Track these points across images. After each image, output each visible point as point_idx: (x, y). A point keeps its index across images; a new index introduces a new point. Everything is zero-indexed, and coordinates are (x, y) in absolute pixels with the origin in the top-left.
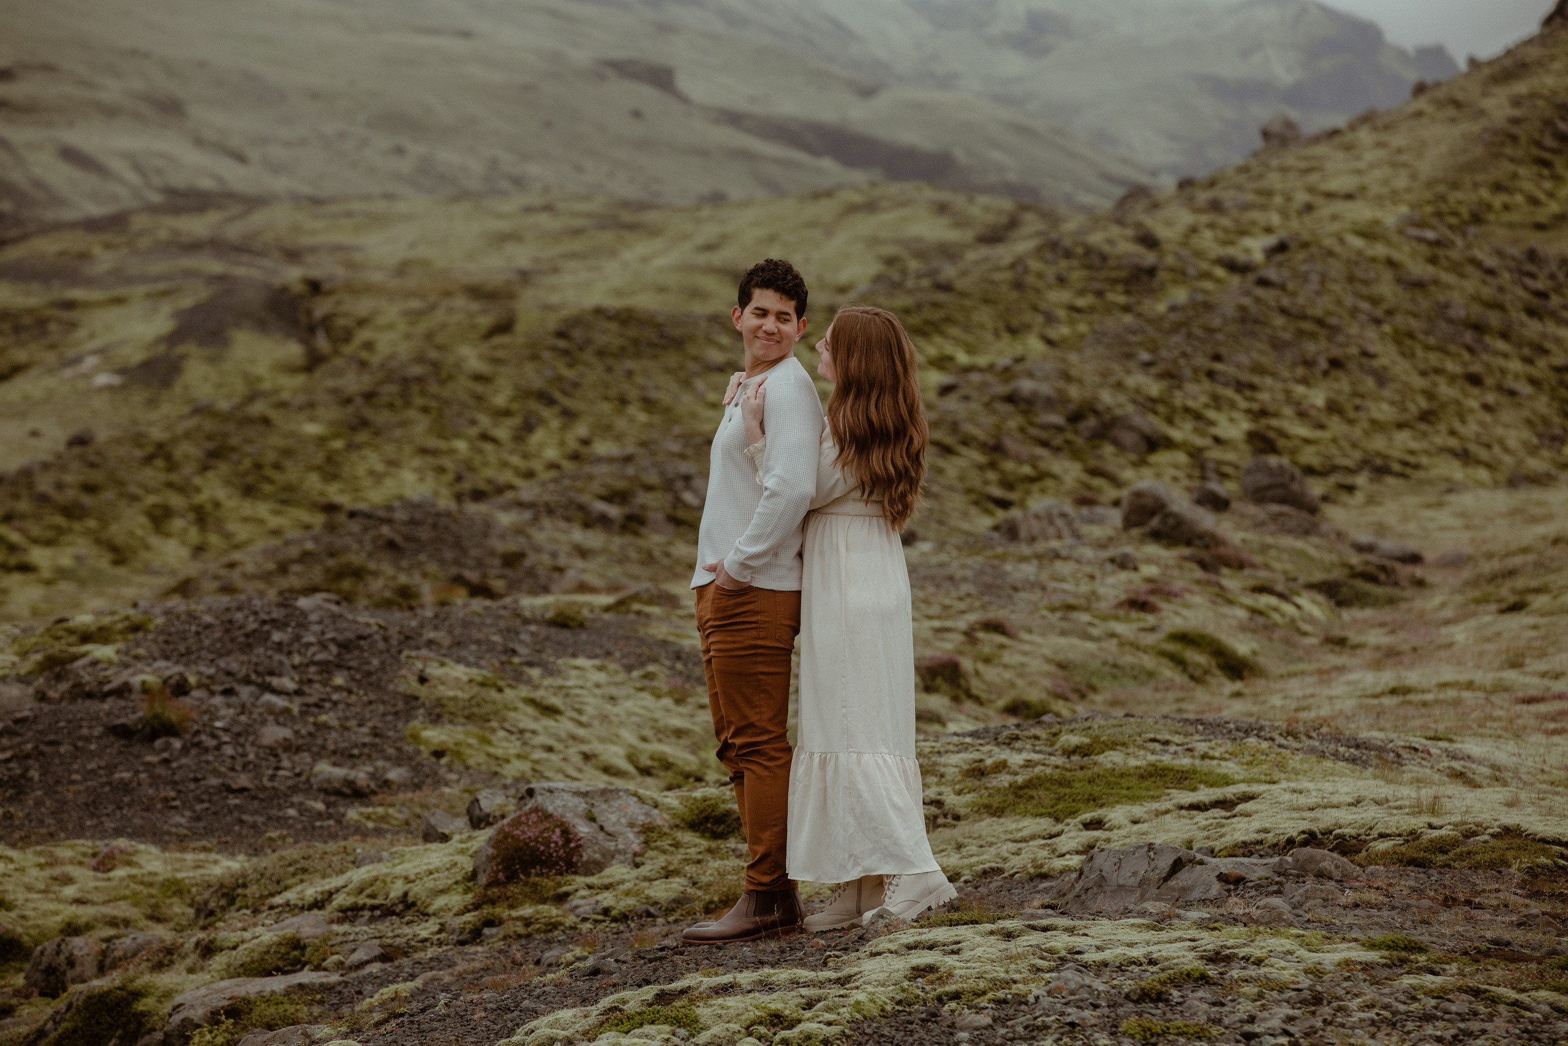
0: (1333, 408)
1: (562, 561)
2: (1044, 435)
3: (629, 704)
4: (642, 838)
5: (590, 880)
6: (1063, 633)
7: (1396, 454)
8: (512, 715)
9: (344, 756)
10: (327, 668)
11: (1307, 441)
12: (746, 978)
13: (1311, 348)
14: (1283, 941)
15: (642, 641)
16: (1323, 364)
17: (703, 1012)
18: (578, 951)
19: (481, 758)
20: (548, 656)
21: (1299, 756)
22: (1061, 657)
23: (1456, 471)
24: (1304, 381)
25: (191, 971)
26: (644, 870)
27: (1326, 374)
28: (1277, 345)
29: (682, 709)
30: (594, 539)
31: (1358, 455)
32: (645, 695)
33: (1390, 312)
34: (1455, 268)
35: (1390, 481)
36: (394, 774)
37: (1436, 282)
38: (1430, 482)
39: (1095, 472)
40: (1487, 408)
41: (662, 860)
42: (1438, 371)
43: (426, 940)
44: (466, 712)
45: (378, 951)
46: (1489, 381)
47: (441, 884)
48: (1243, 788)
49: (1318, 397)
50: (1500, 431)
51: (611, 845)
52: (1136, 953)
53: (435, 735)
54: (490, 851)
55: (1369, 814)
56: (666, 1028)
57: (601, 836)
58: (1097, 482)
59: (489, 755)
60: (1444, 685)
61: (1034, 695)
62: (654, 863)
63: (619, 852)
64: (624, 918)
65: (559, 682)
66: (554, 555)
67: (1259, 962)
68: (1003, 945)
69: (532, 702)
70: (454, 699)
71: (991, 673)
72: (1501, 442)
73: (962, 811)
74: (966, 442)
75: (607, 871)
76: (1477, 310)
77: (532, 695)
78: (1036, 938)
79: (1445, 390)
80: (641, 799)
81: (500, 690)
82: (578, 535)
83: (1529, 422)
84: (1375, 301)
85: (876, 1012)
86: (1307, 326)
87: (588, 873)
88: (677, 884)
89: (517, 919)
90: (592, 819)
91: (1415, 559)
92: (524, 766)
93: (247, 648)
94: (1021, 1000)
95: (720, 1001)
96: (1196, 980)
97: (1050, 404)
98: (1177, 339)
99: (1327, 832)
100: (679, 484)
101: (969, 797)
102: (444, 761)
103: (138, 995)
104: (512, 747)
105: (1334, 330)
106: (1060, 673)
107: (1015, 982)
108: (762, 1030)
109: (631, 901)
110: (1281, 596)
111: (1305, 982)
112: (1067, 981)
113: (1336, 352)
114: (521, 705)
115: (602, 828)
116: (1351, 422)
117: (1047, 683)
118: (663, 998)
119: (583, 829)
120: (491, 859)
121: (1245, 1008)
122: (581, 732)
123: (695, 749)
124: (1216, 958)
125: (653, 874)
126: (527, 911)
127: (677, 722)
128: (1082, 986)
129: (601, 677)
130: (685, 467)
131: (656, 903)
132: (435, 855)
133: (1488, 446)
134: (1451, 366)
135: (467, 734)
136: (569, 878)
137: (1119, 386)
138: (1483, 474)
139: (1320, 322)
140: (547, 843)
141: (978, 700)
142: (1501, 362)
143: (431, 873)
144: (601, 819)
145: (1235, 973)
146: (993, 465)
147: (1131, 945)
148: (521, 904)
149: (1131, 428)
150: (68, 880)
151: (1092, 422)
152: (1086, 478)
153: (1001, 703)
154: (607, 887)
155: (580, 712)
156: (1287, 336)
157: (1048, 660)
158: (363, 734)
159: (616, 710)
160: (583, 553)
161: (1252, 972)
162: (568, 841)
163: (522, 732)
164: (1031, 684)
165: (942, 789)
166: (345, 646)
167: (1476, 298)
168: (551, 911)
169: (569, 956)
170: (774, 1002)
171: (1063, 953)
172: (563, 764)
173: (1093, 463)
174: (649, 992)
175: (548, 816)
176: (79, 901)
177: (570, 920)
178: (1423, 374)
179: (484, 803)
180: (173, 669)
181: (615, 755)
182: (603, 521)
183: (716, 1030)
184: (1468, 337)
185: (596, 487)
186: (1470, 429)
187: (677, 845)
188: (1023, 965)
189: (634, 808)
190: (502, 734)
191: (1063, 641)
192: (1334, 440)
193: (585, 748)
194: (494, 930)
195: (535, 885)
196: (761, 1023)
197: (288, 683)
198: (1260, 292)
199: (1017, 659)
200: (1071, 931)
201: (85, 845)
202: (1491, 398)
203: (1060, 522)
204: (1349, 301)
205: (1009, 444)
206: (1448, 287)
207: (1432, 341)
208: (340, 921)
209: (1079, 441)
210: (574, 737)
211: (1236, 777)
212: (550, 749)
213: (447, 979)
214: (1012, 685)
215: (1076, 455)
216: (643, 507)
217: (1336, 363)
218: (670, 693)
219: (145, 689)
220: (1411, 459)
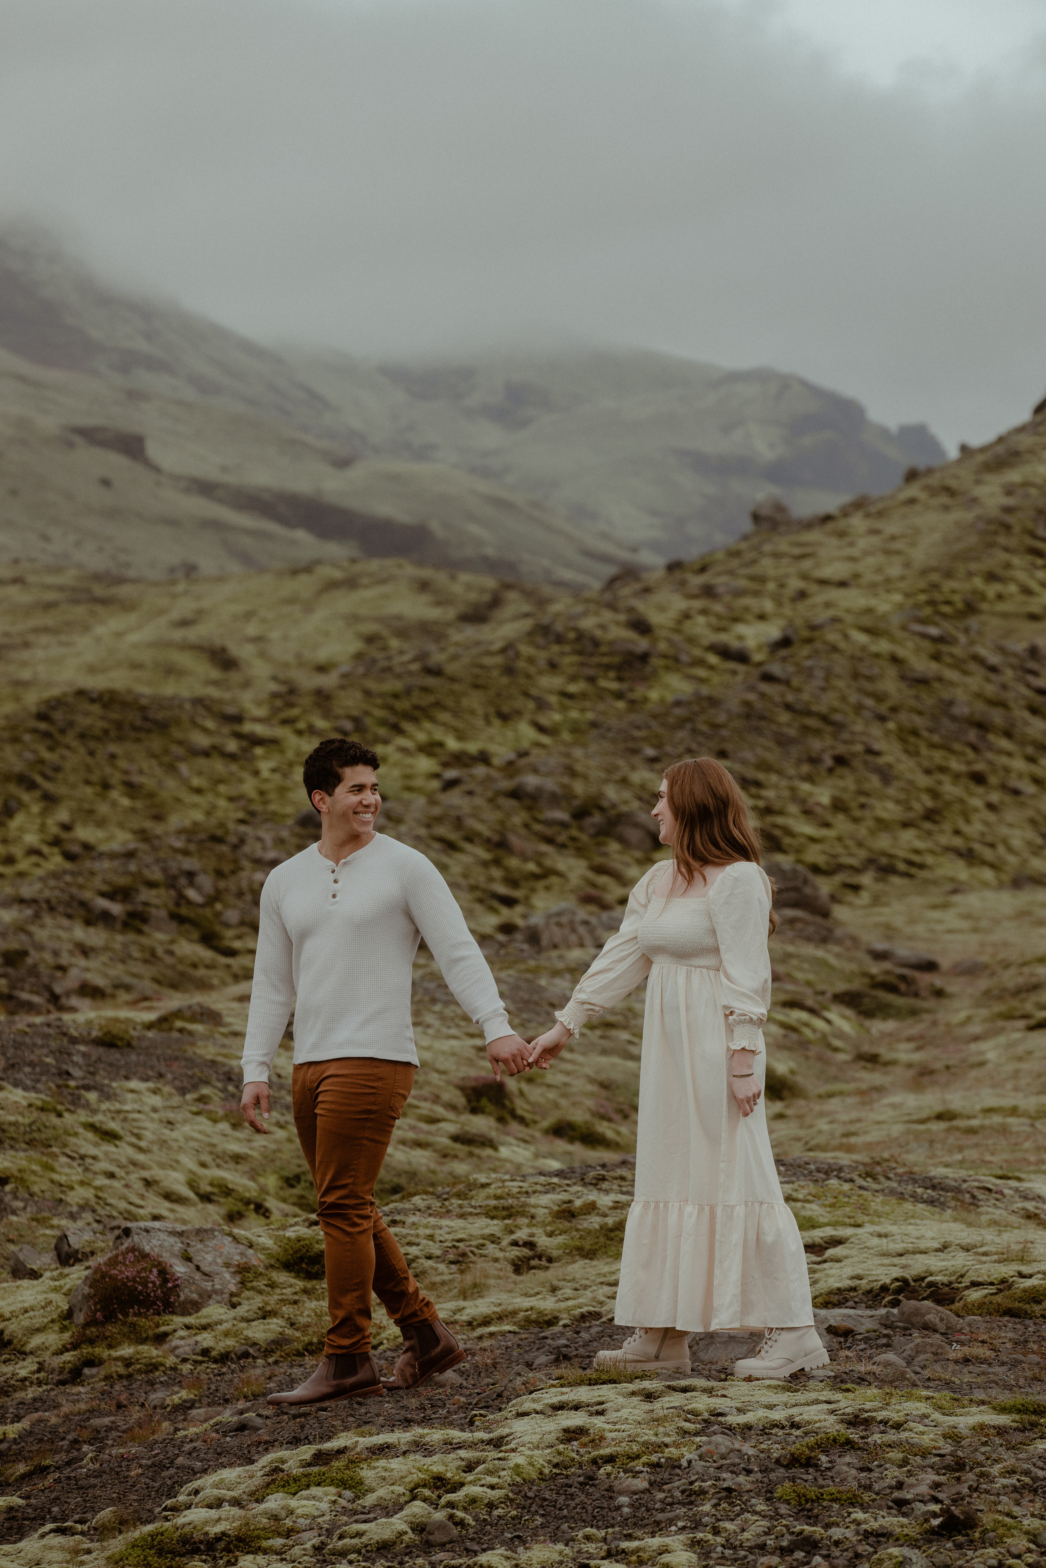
0: (838, 806)
1: (65, 960)
2: (549, 831)
3: (187, 1128)
4: (238, 1278)
5: (188, 1320)
6: (604, 1052)
7: (901, 853)
8: (73, 1140)
11: (813, 840)
12: (401, 1437)
13: (816, 744)
14: (918, 1404)
15: (191, 1062)
16: (829, 762)
17: (367, 1474)
18: (184, 1394)
19: (45, 1185)
20: (102, 1078)
21: (880, 1198)
22: (603, 1077)
23: (961, 871)
24: (809, 778)
26: (241, 1311)
27: (831, 770)
28: (782, 741)
29: (238, 1134)
30: (96, 937)
31: (863, 854)
32: (201, 1119)
33: (894, 709)
34: (958, 665)
35: (896, 880)
37: (940, 679)
38: (935, 882)
39: (600, 870)
40: (991, 807)
41: (258, 1301)
42: (943, 769)
43: (24, 1379)
44: (27, 1138)
46: (993, 780)
47: (38, 1322)
48: (829, 1232)
49: (823, 795)
50: (1004, 831)
51: (208, 1286)
52: (778, 1415)
54: (87, 1290)
55: (958, 1261)
56: (332, 1490)
57: (198, 1276)
58: (603, 880)
59: (52, 1181)
60: (989, 1111)
61: (579, 1116)
62: (250, 1304)
63: (215, 1292)
64: (224, 1358)
65: (118, 1106)
66: (56, 953)
67: (898, 1426)
68: (647, 1406)
69: (92, 1127)
70: (15, 1124)
71: (535, 1093)
72: (1005, 842)
73: (555, 1253)
74: (471, 837)
75: (204, 1311)
76: (980, 707)
77: (90, 1120)
78: (677, 1399)
79: (950, 789)
80: (235, 1239)
81: (60, 1115)
82: (80, 933)
83: (1033, 822)
84: (879, 698)
85: (534, 1476)
86: (812, 722)
87: (185, 1313)
88: (275, 1325)
89: (116, 1359)
90: (189, 1259)
91: (930, 966)
92: (88, 1194)
94: (674, 1465)
95: (382, 1463)
96: (842, 1445)
97: (555, 799)
98: (681, 734)
99: (920, 1279)
100: (183, 881)
101: (560, 1239)
102: (8, 1188)
104: (75, 1174)
105: (839, 727)
106: (604, 1093)
107: (667, 1446)
108: (427, 1492)
109: (230, 1342)
110: (812, 1011)
111: (947, 1449)
112: (717, 1445)
113: (841, 749)
114: (81, 1130)
115: (198, 1268)
116: (856, 820)
117: (590, 1103)
118: (321, 1458)
119: (180, 1269)
120: (87, 1297)
121: (893, 1473)
122: (141, 1157)
123: (253, 1175)
124: (855, 1421)
125: (251, 1315)
126: (127, 1351)
127: (235, 1147)
128: (732, 1451)
129: (156, 1101)
130: (189, 864)
131: (255, 1344)
132: (29, 1292)
133: (992, 846)
134: (955, 765)
135: (30, 1160)
136: (167, 1317)
137: (624, 782)
138: (988, 874)
139: (824, 718)
140: (145, 1282)
141: (522, 1120)
142: (1004, 760)
143: (26, 1311)
144: (197, 1259)
145: (877, 1438)
146: (497, 862)
147: (771, 1407)
148: (119, 1344)
149: (637, 825)
151: (597, 818)
152: (590, 875)
153: (545, 1124)
154: (205, 1328)
155: (139, 1137)
156: (792, 732)
157: (591, 1080)
159: (174, 1135)
160: (85, 951)
161: (892, 1436)
162: (165, 1281)
163: (83, 1157)
164: (574, 1104)
165: (534, 1230)
167: (979, 696)
168: (150, 1351)
169: (176, 1399)
170: (437, 1464)
171: (706, 1415)
172: (125, 1191)
173: (598, 860)
174: (306, 1452)
175: (145, 1256)
177: (171, 1360)
178: (928, 772)
179: (72, 1240)
181: (176, 1181)
182: (106, 918)
183: (381, 1492)
184: (972, 735)
185: (97, 883)
186: (974, 829)
187: (272, 1285)
188: (670, 1428)
189: (228, 1247)
190: (64, 1159)
191: (604, 1060)
192: (840, 839)
193: (146, 1174)
194: (94, 1371)
195: (133, 1325)
196: (425, 1486)
198: (765, 687)
199: (560, 1078)
200: (709, 1391)
202: (995, 797)
203: (582, 930)
204: (854, 698)
205: (513, 840)
206: (952, 684)
207: (936, 738)
209: (584, 838)
210: (134, 1164)
211: (822, 1220)
212: (111, 1175)
213: (54, 1420)
214: (556, 1105)
215: (581, 852)
216: (146, 904)
217: (841, 761)
218: (226, 1117)
220: (916, 858)
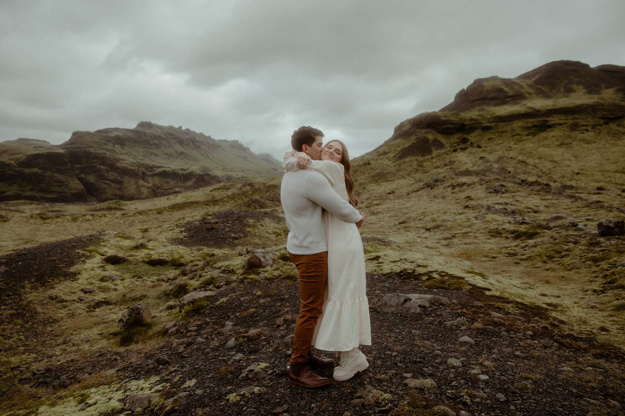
4: (273, 261)
5: (264, 269)
9: (235, 233)
10: (236, 220)
20: (263, 218)
25: (197, 281)
26: (273, 268)
36: (242, 235)
41: (276, 266)
43: (234, 280)
45: (225, 283)
47: (239, 267)
51: (267, 263)
53: (248, 229)
54: (248, 261)
55: (408, 265)
57: (266, 261)
64: (269, 279)
65: (264, 222)
75: (266, 268)
77: (261, 224)
81: (257, 223)
88: (279, 272)
89: (250, 278)
90: (264, 257)
93: (227, 217)
103: (187, 285)
109: (270, 276)
114: (259, 225)
115: (266, 259)
119: (263, 260)
120: (247, 263)
125: (275, 269)
126: (252, 276)
129: (269, 221)
131: (275, 276)
132: (240, 260)
135: (252, 229)
136: (260, 269)
140: (256, 262)
143: (238, 264)
144: (266, 257)
150: (193, 253)
154: (266, 271)
155: (266, 226)
158: (239, 229)
159: (271, 225)
162: (260, 262)
163: (259, 229)
166: (239, 217)
168: (256, 277)
175: (257, 257)
176: (194, 257)
177: (260, 279)
180: (217, 220)
187: (279, 263)
189: (271, 255)
190: (256, 229)
194: (246, 280)
195: (254, 271)
197: (230, 222)
201: (197, 247)
208: (222, 273)
210: (265, 229)
212: (262, 231)
219: (213, 223)
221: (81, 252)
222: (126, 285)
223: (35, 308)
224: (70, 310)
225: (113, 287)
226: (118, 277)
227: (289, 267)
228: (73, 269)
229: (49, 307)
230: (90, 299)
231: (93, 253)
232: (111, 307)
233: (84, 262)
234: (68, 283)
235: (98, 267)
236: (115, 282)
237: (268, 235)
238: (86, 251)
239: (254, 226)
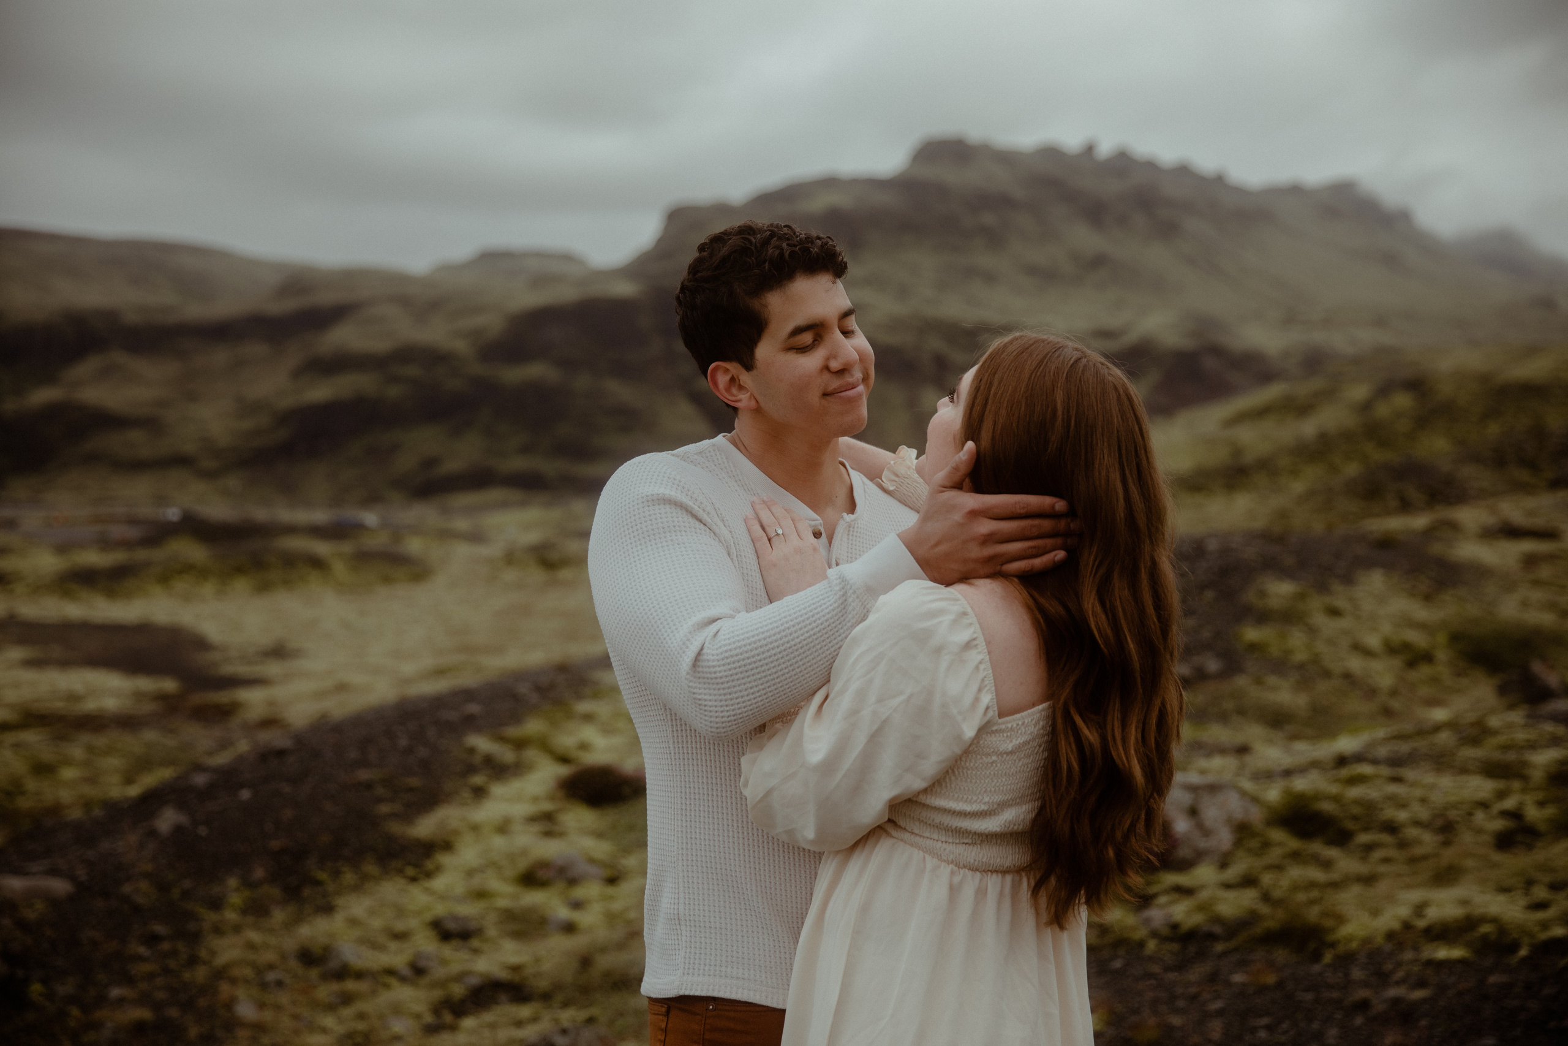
4: (1235, 837)
5: (1179, 880)
26: (1228, 874)
36: (1213, 665)
41: (1246, 864)
51: (1204, 844)
53: (1251, 634)
57: (1197, 833)
62: (1238, 866)
63: (1209, 851)
64: (1187, 937)
75: (1195, 872)
87: (1177, 871)
88: (1250, 898)
90: (1193, 812)
101: (1551, 810)
109: (1200, 918)
114: (1319, 611)
115: (1201, 824)
119: (1180, 826)
122: (1355, 627)
123: (1430, 635)
125: (1233, 881)
127: (1423, 617)
131: (1222, 922)
144: (1202, 815)
154: (1186, 892)
163: (1313, 630)
165: (1525, 798)
187: (1266, 846)
189: (1235, 803)
221: (482, 743)
222: (617, 906)
223: (230, 1005)
224: (361, 1016)
225: (563, 913)
226: (593, 870)
227: (1316, 874)
228: (425, 827)
229: (284, 998)
230: (455, 968)
231: (531, 754)
232: (525, 1011)
233: (480, 793)
234: (391, 889)
235: (533, 819)
236: (579, 892)
237: (1355, 664)
238: (502, 739)
239: (1289, 617)
